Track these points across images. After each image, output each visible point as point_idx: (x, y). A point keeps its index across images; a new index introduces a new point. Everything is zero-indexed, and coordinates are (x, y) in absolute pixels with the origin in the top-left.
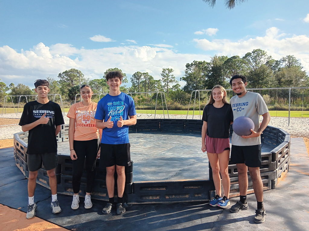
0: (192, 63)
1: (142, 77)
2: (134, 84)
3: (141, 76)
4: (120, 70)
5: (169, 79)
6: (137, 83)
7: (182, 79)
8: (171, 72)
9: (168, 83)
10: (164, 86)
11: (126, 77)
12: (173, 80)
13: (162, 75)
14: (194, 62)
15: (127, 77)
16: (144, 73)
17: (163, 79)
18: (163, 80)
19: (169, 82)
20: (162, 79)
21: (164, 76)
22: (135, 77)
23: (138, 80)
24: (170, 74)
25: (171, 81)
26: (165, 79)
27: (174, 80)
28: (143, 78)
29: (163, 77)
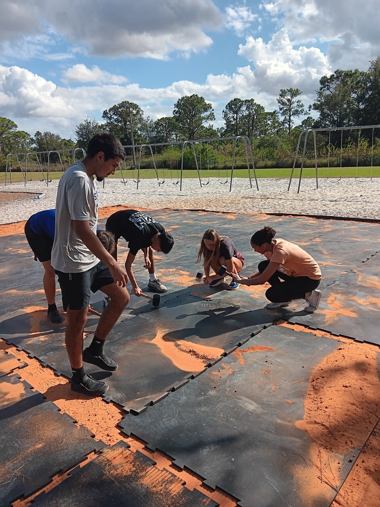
0: (333, 75)
1: (244, 108)
2: (228, 123)
3: (241, 105)
4: (202, 97)
5: (293, 110)
6: (234, 119)
7: (312, 107)
8: (296, 95)
9: (290, 116)
10: (283, 123)
11: (212, 110)
12: (299, 110)
13: (279, 102)
14: (335, 72)
16: (246, 101)
17: (281, 109)
18: (281, 112)
19: (293, 115)
20: (279, 110)
21: (283, 104)
22: (231, 109)
23: (236, 115)
24: (295, 99)
25: (296, 113)
26: (285, 109)
27: (302, 111)
28: (244, 110)
29: (281, 106)
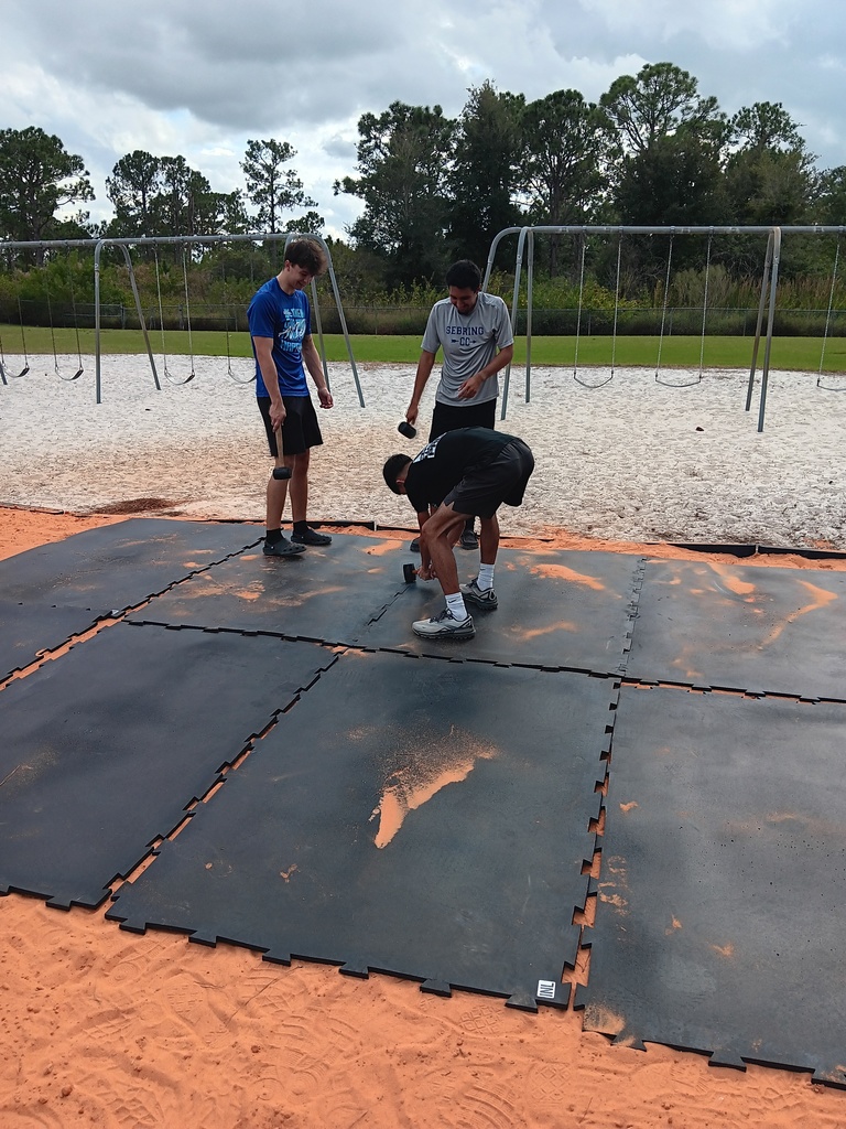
0: (388, 114)
1: (160, 177)
2: (122, 210)
3: (154, 169)
4: (54, 137)
5: (279, 192)
6: (137, 203)
7: (342, 187)
8: (282, 158)
9: (273, 206)
10: (257, 223)
11: (83, 172)
12: (294, 193)
13: (246, 170)
14: (392, 107)
15: (87, 173)
16: (166, 160)
17: (250, 188)
18: (251, 194)
19: (279, 203)
20: (245, 190)
21: (257, 176)
22: (127, 176)
23: (140, 193)
24: (281, 167)
25: (286, 199)
26: (259, 188)
27: (300, 196)
28: (161, 185)
29: (252, 182)
